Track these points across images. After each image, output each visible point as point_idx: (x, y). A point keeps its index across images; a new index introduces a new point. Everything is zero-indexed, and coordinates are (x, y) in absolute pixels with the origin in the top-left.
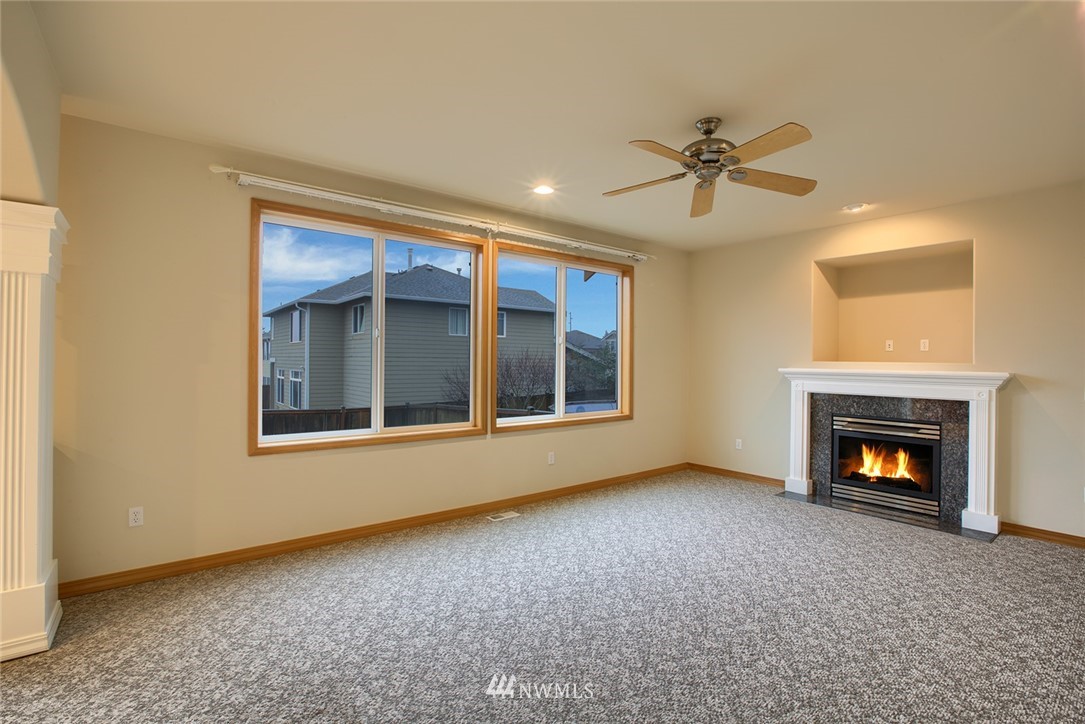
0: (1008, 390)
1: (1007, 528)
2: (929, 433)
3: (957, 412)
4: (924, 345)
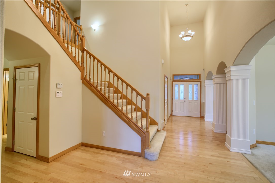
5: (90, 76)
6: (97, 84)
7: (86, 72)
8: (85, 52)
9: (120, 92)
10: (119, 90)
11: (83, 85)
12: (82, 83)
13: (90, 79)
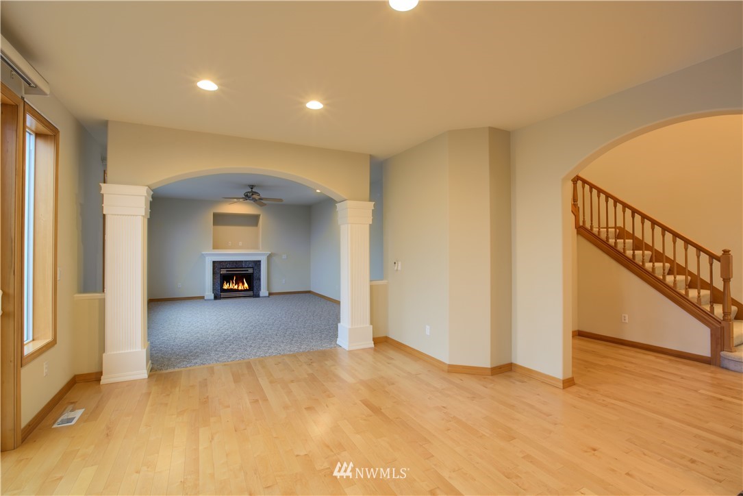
0: (269, 257)
1: (270, 294)
2: (250, 271)
3: (258, 263)
4: (240, 244)
5: (592, 221)
6: (607, 235)
7: (584, 216)
8: (579, 183)
9: (648, 248)
10: (646, 244)
11: (580, 237)
12: (577, 233)
13: (592, 227)
